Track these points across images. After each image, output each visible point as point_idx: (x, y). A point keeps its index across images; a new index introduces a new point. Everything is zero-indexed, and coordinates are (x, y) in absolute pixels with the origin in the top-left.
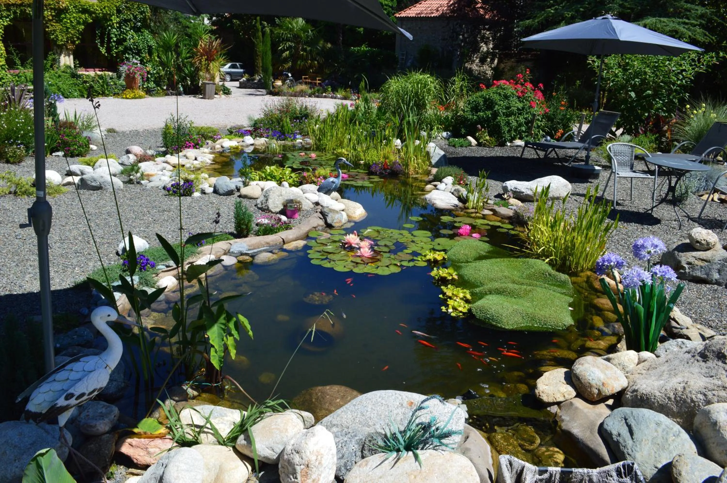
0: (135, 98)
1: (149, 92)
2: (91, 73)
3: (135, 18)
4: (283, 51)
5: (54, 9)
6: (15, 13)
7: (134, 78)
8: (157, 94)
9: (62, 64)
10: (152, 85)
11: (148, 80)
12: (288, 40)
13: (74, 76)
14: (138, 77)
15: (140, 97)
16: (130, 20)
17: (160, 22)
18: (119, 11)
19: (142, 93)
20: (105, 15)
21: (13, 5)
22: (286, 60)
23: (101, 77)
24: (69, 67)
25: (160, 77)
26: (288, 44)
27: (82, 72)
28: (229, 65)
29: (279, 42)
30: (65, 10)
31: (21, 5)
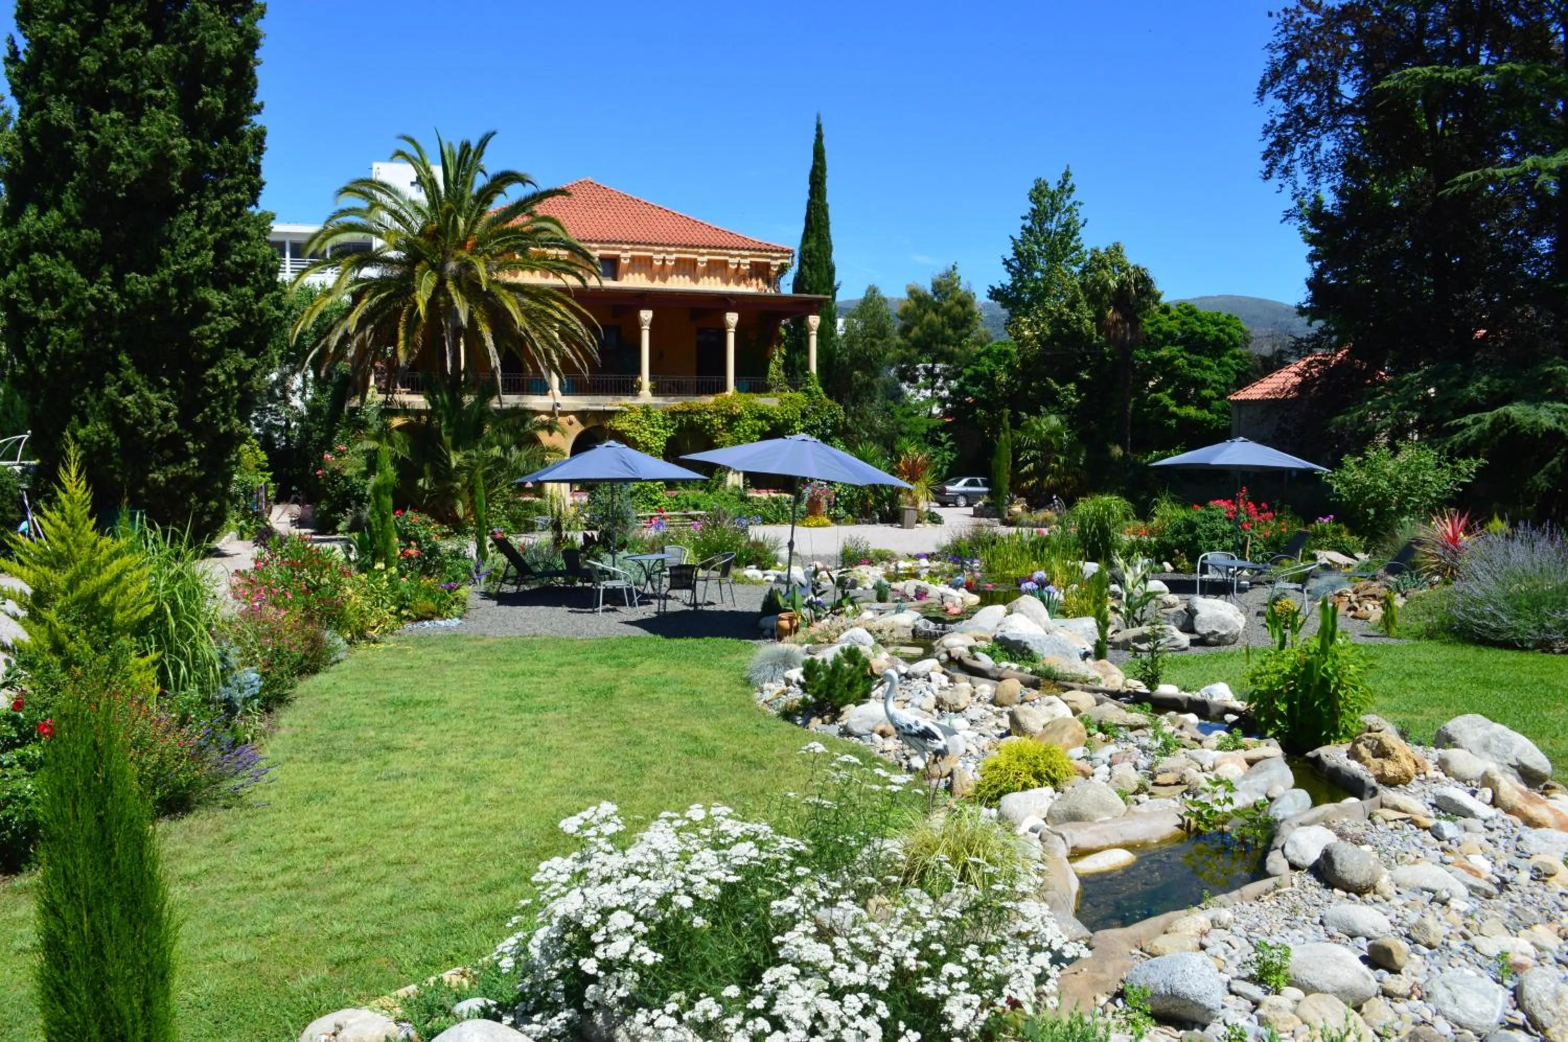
0: (818, 526)
1: (836, 520)
2: (764, 495)
3: (824, 423)
4: (1026, 462)
5: (726, 416)
6: (681, 421)
7: (818, 502)
8: (847, 523)
9: (729, 484)
10: (841, 511)
11: (836, 505)
12: (1032, 447)
13: (744, 499)
14: (823, 501)
15: (825, 525)
16: (817, 427)
17: (861, 417)
18: (804, 416)
19: (827, 521)
20: (786, 421)
21: (680, 412)
22: (1028, 476)
23: (775, 501)
24: (737, 487)
25: (852, 500)
26: (1032, 453)
27: (752, 493)
28: (965, 480)
29: (1021, 449)
30: (738, 417)
31: (689, 412)
